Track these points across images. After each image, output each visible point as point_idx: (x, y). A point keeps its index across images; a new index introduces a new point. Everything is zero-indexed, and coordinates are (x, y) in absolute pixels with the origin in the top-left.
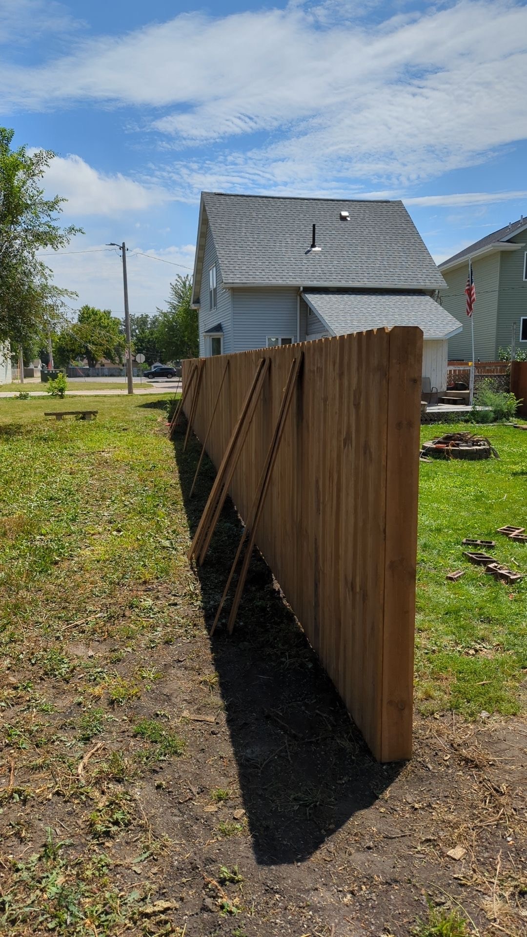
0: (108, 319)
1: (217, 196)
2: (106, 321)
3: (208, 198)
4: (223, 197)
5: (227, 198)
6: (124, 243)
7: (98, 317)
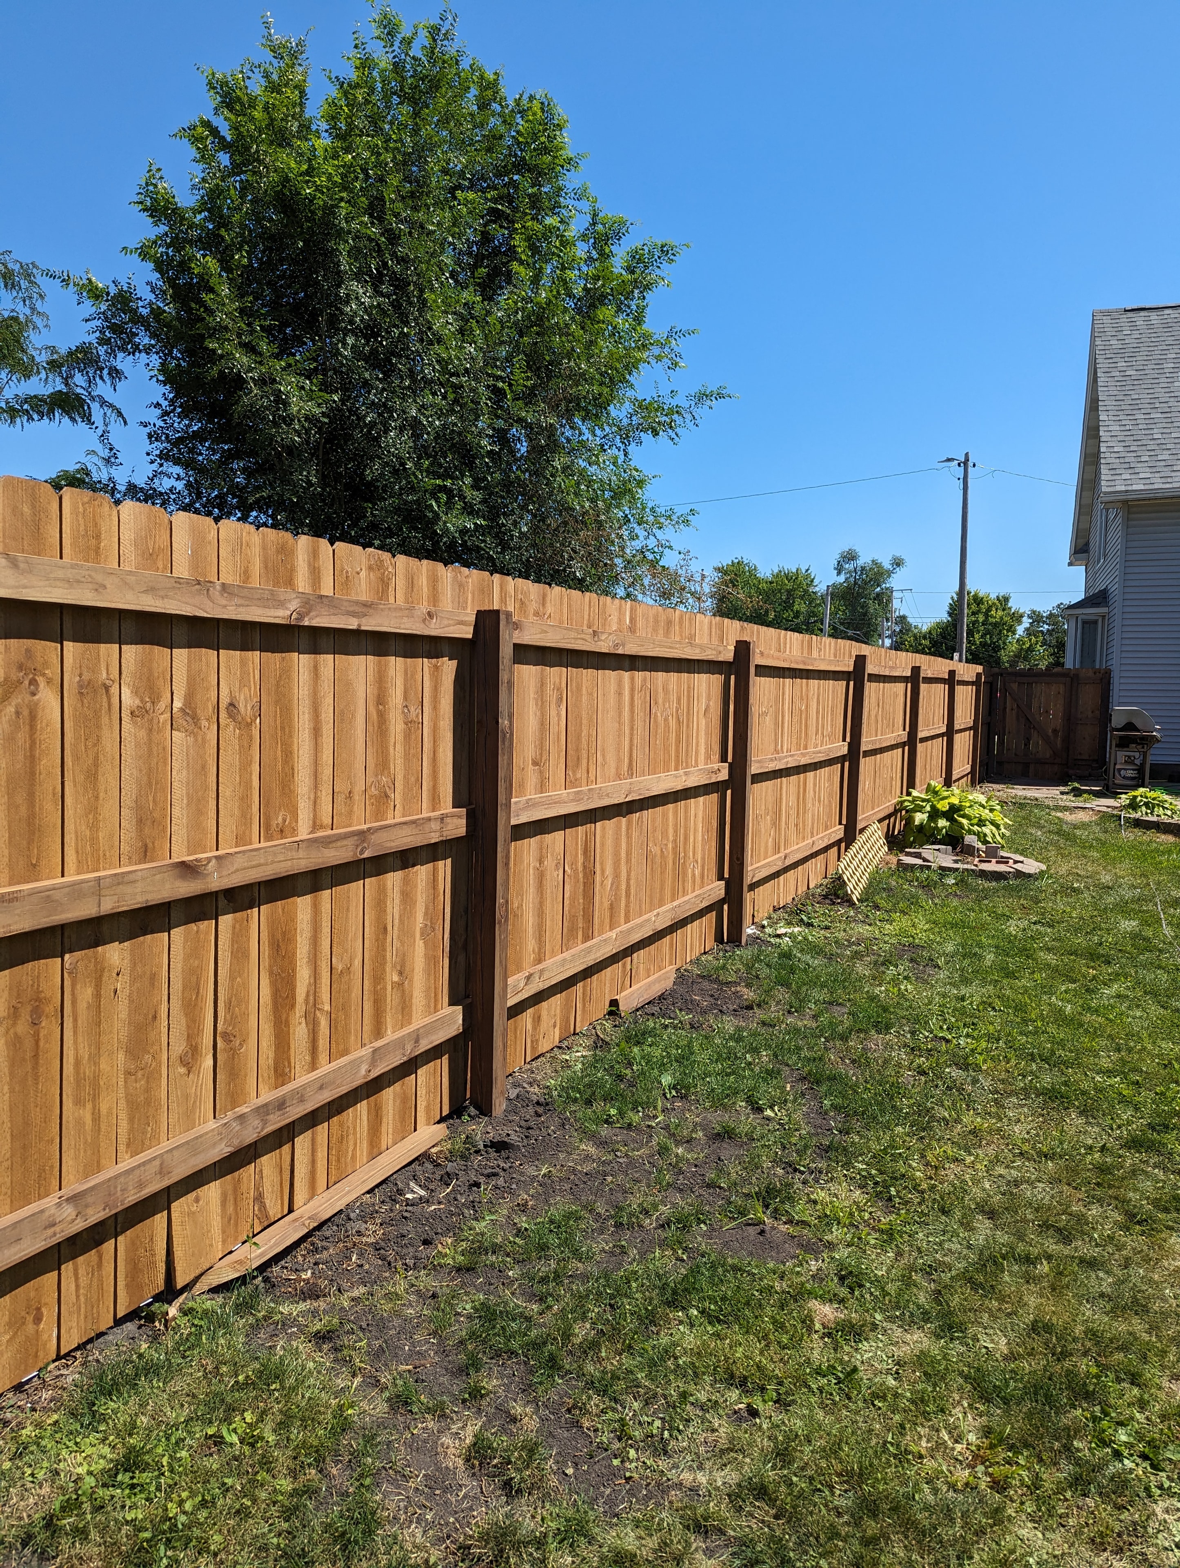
0: (1004, 610)
1: (1130, 314)
2: (1000, 613)
3: (1107, 320)
4: (1142, 313)
5: (1153, 316)
6: (967, 455)
7: (984, 608)
